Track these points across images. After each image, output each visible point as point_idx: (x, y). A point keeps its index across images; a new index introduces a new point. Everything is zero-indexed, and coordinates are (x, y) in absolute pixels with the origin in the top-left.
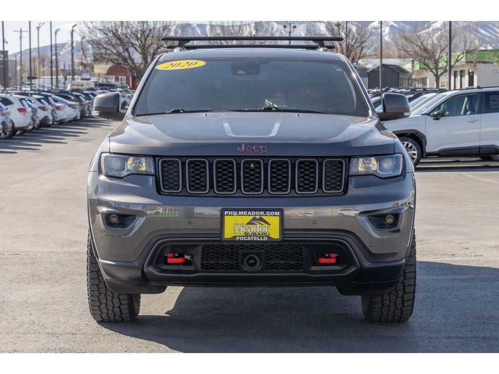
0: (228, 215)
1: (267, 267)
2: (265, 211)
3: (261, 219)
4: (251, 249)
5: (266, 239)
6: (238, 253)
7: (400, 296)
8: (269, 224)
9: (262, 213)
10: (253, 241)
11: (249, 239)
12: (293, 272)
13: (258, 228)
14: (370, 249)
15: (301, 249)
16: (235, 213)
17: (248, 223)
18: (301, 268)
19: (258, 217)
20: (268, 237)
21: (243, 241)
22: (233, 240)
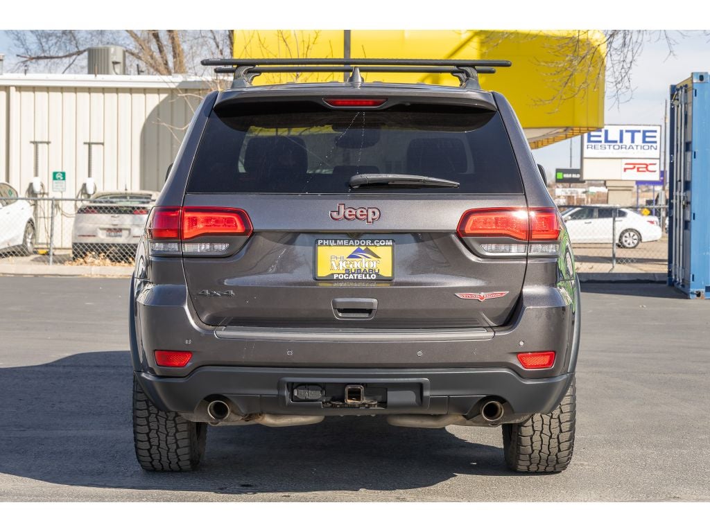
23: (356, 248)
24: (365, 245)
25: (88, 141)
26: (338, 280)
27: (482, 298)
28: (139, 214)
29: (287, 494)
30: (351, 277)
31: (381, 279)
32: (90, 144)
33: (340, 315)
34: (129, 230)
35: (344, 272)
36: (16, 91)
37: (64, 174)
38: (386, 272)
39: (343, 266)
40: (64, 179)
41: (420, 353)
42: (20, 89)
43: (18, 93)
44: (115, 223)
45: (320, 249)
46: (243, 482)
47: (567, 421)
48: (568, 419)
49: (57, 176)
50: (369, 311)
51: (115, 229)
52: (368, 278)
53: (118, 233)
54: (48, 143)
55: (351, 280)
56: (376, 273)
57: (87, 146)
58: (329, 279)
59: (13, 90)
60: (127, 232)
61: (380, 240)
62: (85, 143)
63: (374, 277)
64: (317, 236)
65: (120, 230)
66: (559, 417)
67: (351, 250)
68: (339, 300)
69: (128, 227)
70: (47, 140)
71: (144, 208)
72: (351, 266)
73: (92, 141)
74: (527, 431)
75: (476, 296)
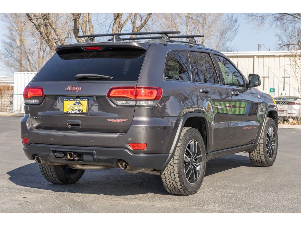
23: (76, 102)
24: (79, 101)
25: (284, 76)
26: (70, 113)
27: (117, 122)
28: (291, 104)
29: (70, 193)
30: (74, 112)
31: (83, 113)
32: (284, 77)
33: (70, 126)
34: (287, 111)
35: (72, 110)
36: (257, 57)
37: (274, 89)
38: (85, 111)
39: (72, 108)
40: (274, 91)
41: (92, 141)
42: (258, 56)
43: (258, 58)
44: (282, 108)
45: (65, 102)
46: (69, 189)
47: (177, 174)
48: (177, 173)
49: (271, 90)
50: (79, 125)
51: (281, 110)
52: (79, 113)
53: (283, 112)
54: (268, 77)
55: (74, 113)
56: (82, 111)
57: (283, 78)
58: (67, 113)
59: (255, 57)
60: (286, 112)
61: (83, 99)
62: (282, 77)
63: (81, 112)
64: (65, 97)
65: (283, 111)
66: (173, 172)
67: (74, 102)
68: (69, 121)
69: (287, 110)
70: (268, 76)
71: (293, 102)
72: (74, 108)
73: (285, 76)
74: (163, 177)
75: (115, 121)
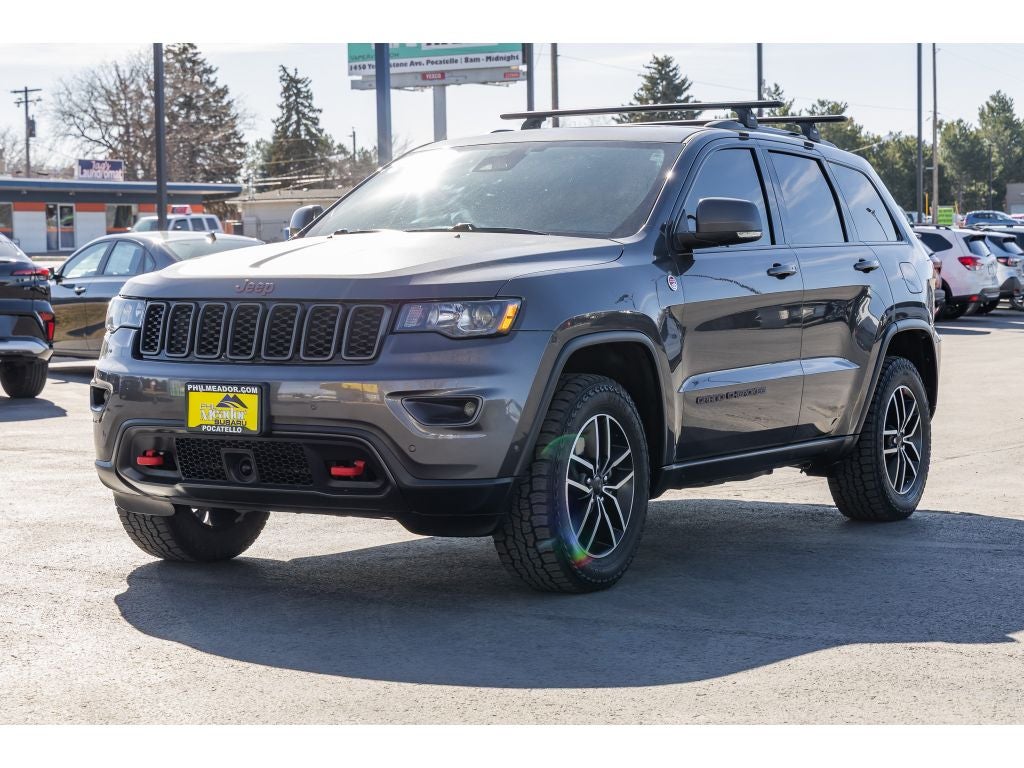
0: (192, 390)
1: (264, 478)
2: (239, 386)
3: (236, 399)
4: (234, 447)
5: (239, 430)
6: (219, 453)
7: (530, 544)
8: (245, 407)
9: (235, 389)
10: (224, 434)
11: (218, 429)
12: (301, 488)
13: (231, 413)
14: (411, 455)
15: (301, 449)
16: (201, 388)
17: (220, 405)
18: (311, 482)
19: (231, 395)
20: (243, 428)
21: (211, 433)
22: (198, 430)
